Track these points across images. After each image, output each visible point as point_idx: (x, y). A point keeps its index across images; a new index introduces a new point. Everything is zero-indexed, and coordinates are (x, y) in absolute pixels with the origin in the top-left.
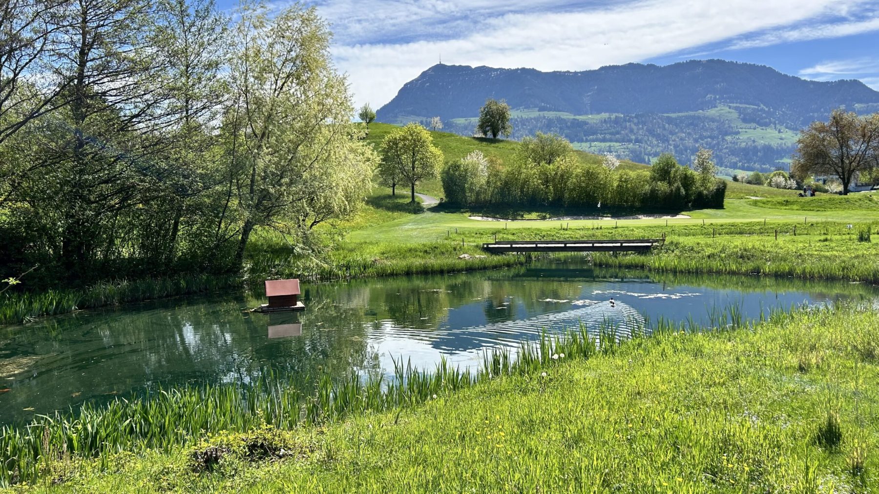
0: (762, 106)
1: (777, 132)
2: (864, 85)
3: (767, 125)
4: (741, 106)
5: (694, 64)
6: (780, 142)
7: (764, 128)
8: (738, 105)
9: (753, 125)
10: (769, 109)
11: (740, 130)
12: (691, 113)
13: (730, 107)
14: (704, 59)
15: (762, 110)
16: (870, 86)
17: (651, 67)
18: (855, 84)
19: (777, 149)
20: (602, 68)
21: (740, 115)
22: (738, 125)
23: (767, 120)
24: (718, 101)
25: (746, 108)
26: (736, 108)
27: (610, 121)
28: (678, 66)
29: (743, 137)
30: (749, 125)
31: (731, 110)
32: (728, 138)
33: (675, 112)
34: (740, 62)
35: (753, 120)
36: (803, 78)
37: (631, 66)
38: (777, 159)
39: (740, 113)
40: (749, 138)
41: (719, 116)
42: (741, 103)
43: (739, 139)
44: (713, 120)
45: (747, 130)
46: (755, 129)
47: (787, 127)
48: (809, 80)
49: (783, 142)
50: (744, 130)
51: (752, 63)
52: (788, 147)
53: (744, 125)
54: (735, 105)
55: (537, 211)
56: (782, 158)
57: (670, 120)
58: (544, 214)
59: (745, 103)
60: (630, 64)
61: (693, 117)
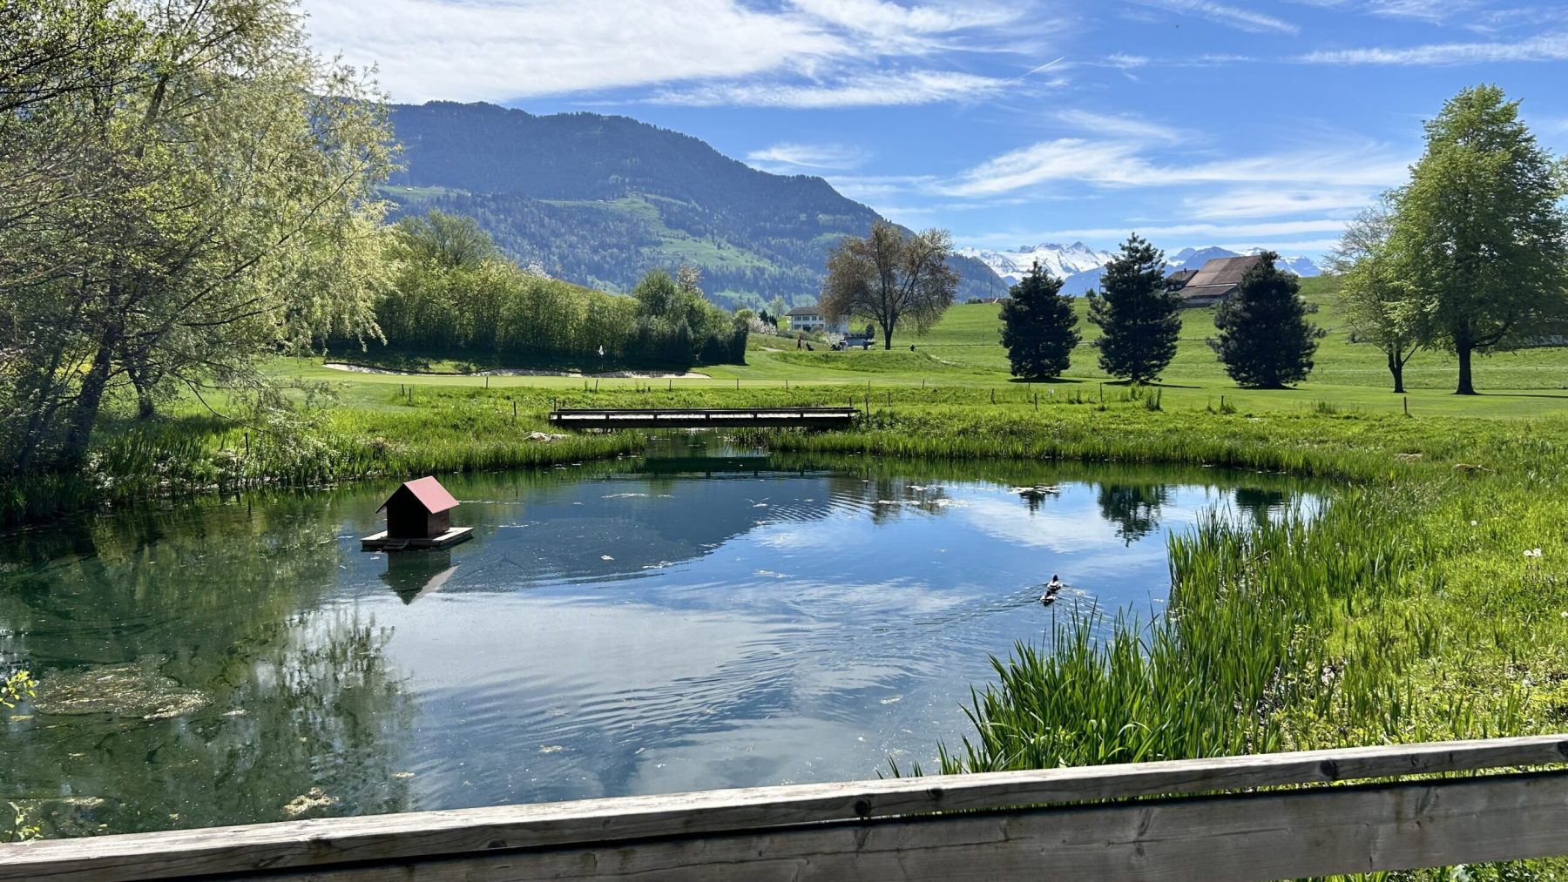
0: (694, 203)
1: (716, 247)
2: (830, 188)
3: (699, 234)
4: (663, 199)
5: (588, 119)
6: (720, 263)
7: (697, 238)
8: (658, 197)
9: (682, 233)
10: (704, 209)
11: (663, 239)
12: (587, 203)
13: (646, 200)
14: (606, 114)
15: (693, 210)
16: (837, 189)
17: (517, 114)
18: (818, 184)
19: (717, 275)
20: (431, 104)
21: (662, 215)
22: (659, 230)
23: (702, 227)
24: (628, 188)
25: (671, 203)
26: (656, 202)
27: (448, 202)
28: (562, 119)
29: (667, 251)
30: (675, 232)
31: (648, 205)
32: (645, 250)
33: (559, 198)
34: (661, 127)
35: (679, 225)
36: (750, 166)
37: (482, 107)
38: (716, 291)
39: (662, 210)
40: (675, 254)
41: (631, 213)
42: (662, 195)
43: (660, 253)
44: (620, 218)
45: (673, 240)
46: (684, 239)
47: (729, 242)
48: (758, 170)
49: (725, 263)
50: (668, 239)
51: (679, 132)
52: (731, 273)
53: (668, 232)
54: (654, 197)
55: (451, 358)
56: (723, 289)
57: (552, 212)
58: (466, 364)
59: (668, 195)
60: (481, 103)
61: (589, 210)
